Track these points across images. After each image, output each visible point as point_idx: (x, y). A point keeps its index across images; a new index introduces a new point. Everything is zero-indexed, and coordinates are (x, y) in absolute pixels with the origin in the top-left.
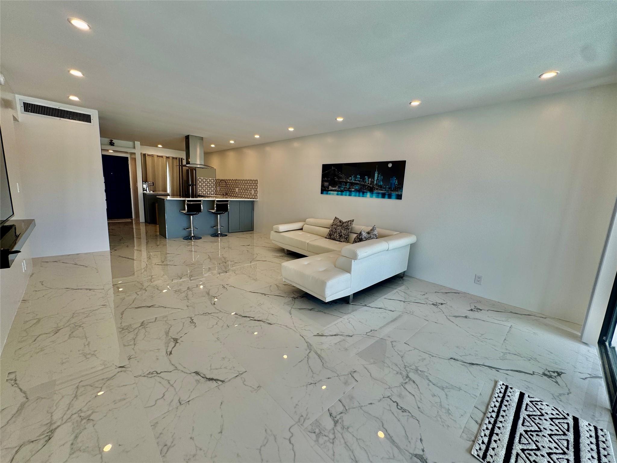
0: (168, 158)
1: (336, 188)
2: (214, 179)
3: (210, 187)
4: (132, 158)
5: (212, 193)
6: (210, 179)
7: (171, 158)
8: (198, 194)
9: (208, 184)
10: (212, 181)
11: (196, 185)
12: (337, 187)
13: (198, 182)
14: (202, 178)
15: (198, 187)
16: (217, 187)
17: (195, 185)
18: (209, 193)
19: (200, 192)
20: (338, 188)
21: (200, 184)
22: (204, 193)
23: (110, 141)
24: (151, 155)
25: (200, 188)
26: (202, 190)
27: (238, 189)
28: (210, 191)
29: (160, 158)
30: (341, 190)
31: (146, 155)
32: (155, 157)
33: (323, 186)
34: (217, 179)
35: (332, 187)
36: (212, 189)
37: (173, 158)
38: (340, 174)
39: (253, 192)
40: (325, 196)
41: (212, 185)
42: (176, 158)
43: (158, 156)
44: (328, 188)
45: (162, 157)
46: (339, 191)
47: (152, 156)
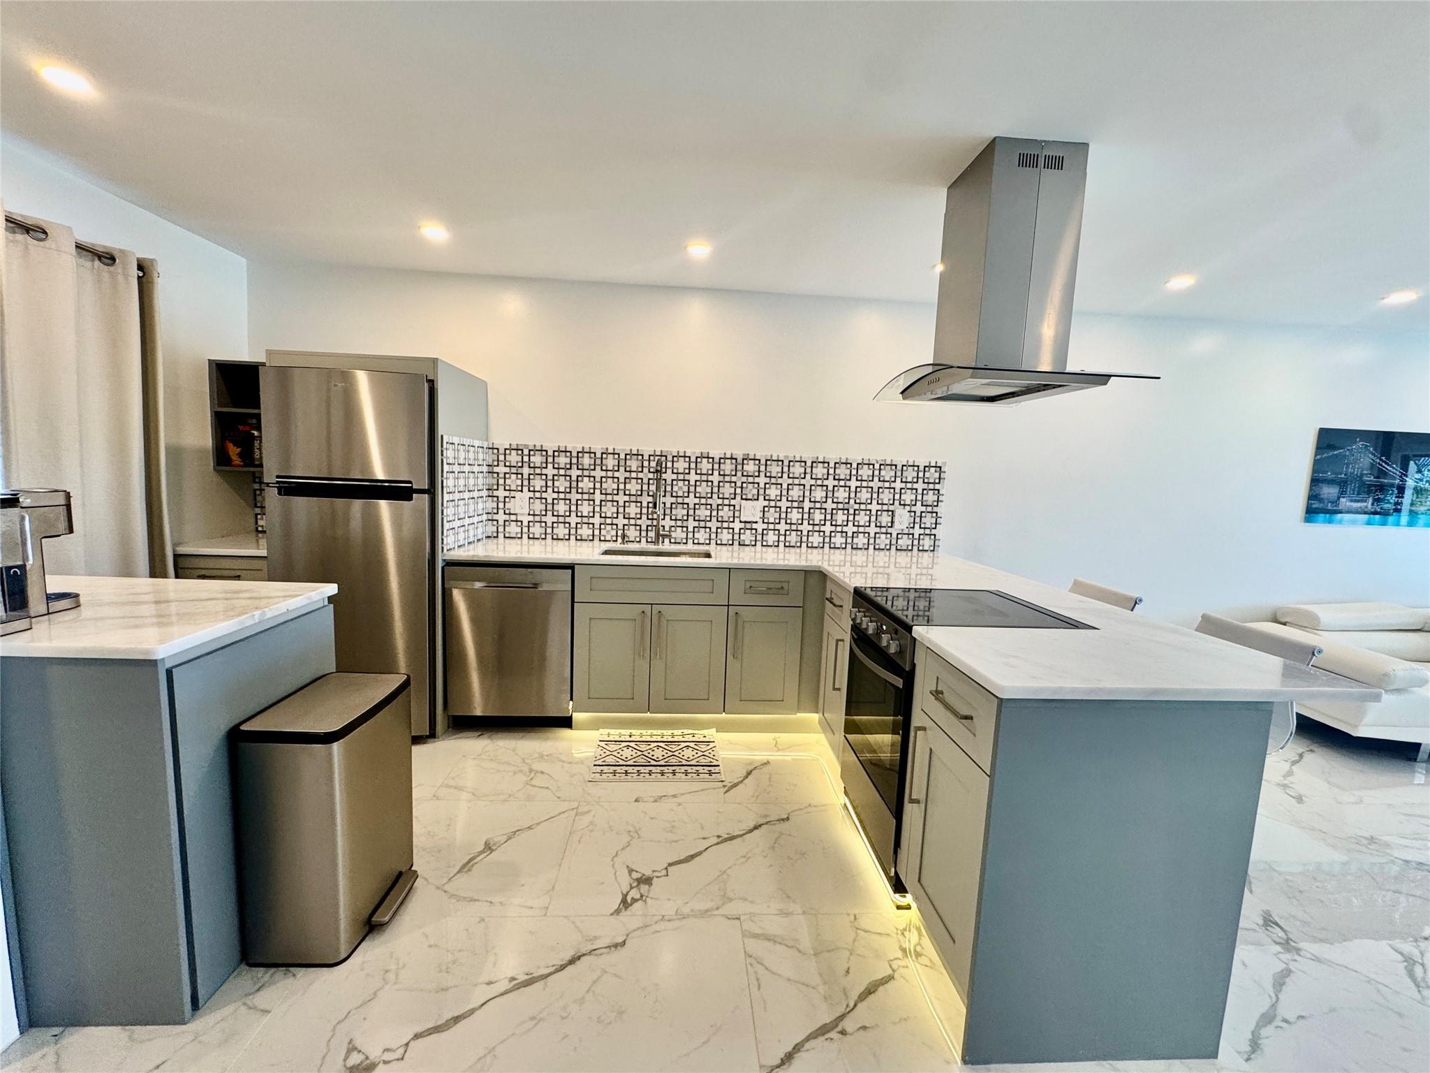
1: (1369, 504)
2: (485, 444)
6: (476, 444)
9: (471, 482)
10: (481, 456)
12: (1371, 500)
14: (455, 442)
16: (501, 493)
20: (1373, 504)
21: (451, 482)
22: (461, 536)
25: (451, 512)
26: (456, 523)
27: (762, 503)
28: (476, 519)
30: (1381, 509)
33: (1313, 496)
34: (502, 442)
35: (1351, 501)
38: (1383, 461)
39: (903, 519)
40: (1321, 530)
44: (1336, 502)
46: (1375, 513)
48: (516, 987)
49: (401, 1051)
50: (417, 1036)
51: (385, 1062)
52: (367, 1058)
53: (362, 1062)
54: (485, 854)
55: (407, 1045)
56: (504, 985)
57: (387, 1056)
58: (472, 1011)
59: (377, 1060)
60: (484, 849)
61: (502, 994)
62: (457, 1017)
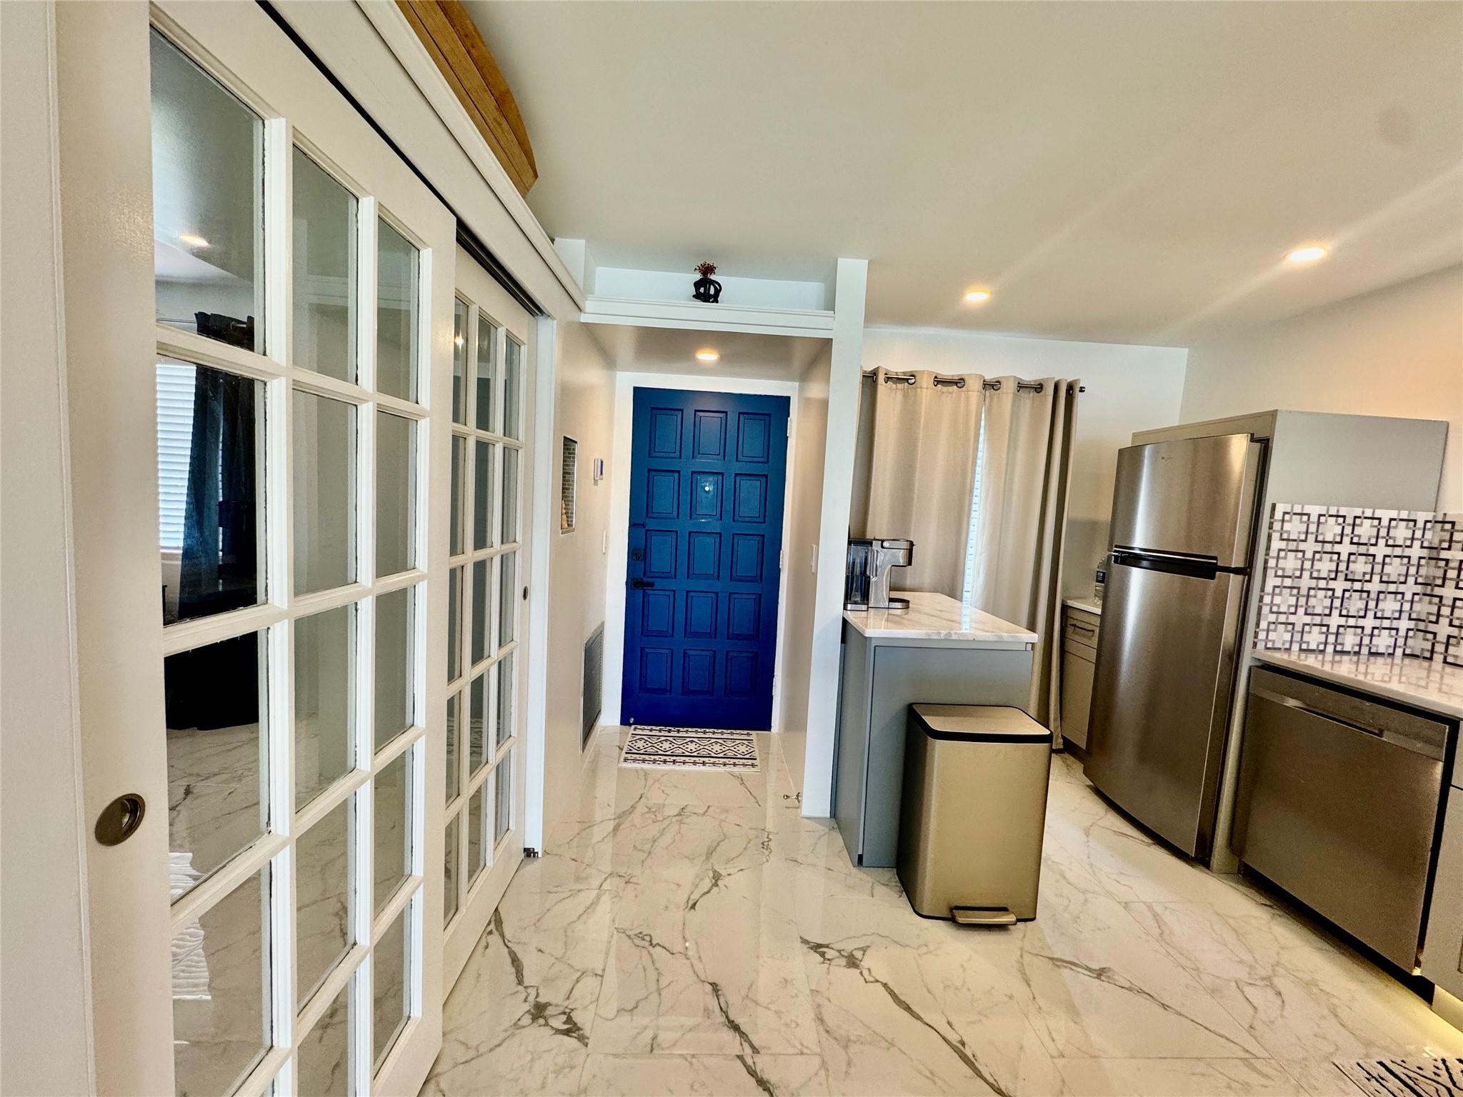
0: (991, 386)
2: (1421, 517)
3: (1374, 586)
4: (806, 402)
5: (1383, 642)
6: (1385, 515)
7: (1009, 388)
8: (1261, 646)
9: (1360, 567)
10: (1401, 533)
11: (1246, 571)
13: (1276, 544)
14: (1314, 510)
15: (1269, 589)
17: (1236, 571)
18: (1350, 641)
19: (1280, 637)
21: (1290, 563)
22: (1314, 638)
23: (698, 276)
24: (904, 373)
25: (1285, 601)
26: (1300, 619)
28: (1369, 623)
29: (945, 389)
31: (881, 378)
32: (926, 382)
36: (1390, 606)
37: (1021, 386)
41: (1394, 569)
42: (1039, 388)
43: (939, 381)
45: (959, 382)
47: (907, 380)
48: (956, 1049)
49: (872, 979)
50: (885, 985)
51: (861, 973)
52: (861, 961)
53: (857, 959)
54: (1089, 974)
55: (877, 981)
56: (954, 1038)
57: (865, 973)
58: (918, 1018)
59: (861, 967)
60: (1095, 970)
61: (944, 1038)
62: (910, 1008)
